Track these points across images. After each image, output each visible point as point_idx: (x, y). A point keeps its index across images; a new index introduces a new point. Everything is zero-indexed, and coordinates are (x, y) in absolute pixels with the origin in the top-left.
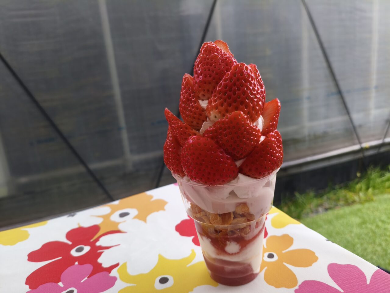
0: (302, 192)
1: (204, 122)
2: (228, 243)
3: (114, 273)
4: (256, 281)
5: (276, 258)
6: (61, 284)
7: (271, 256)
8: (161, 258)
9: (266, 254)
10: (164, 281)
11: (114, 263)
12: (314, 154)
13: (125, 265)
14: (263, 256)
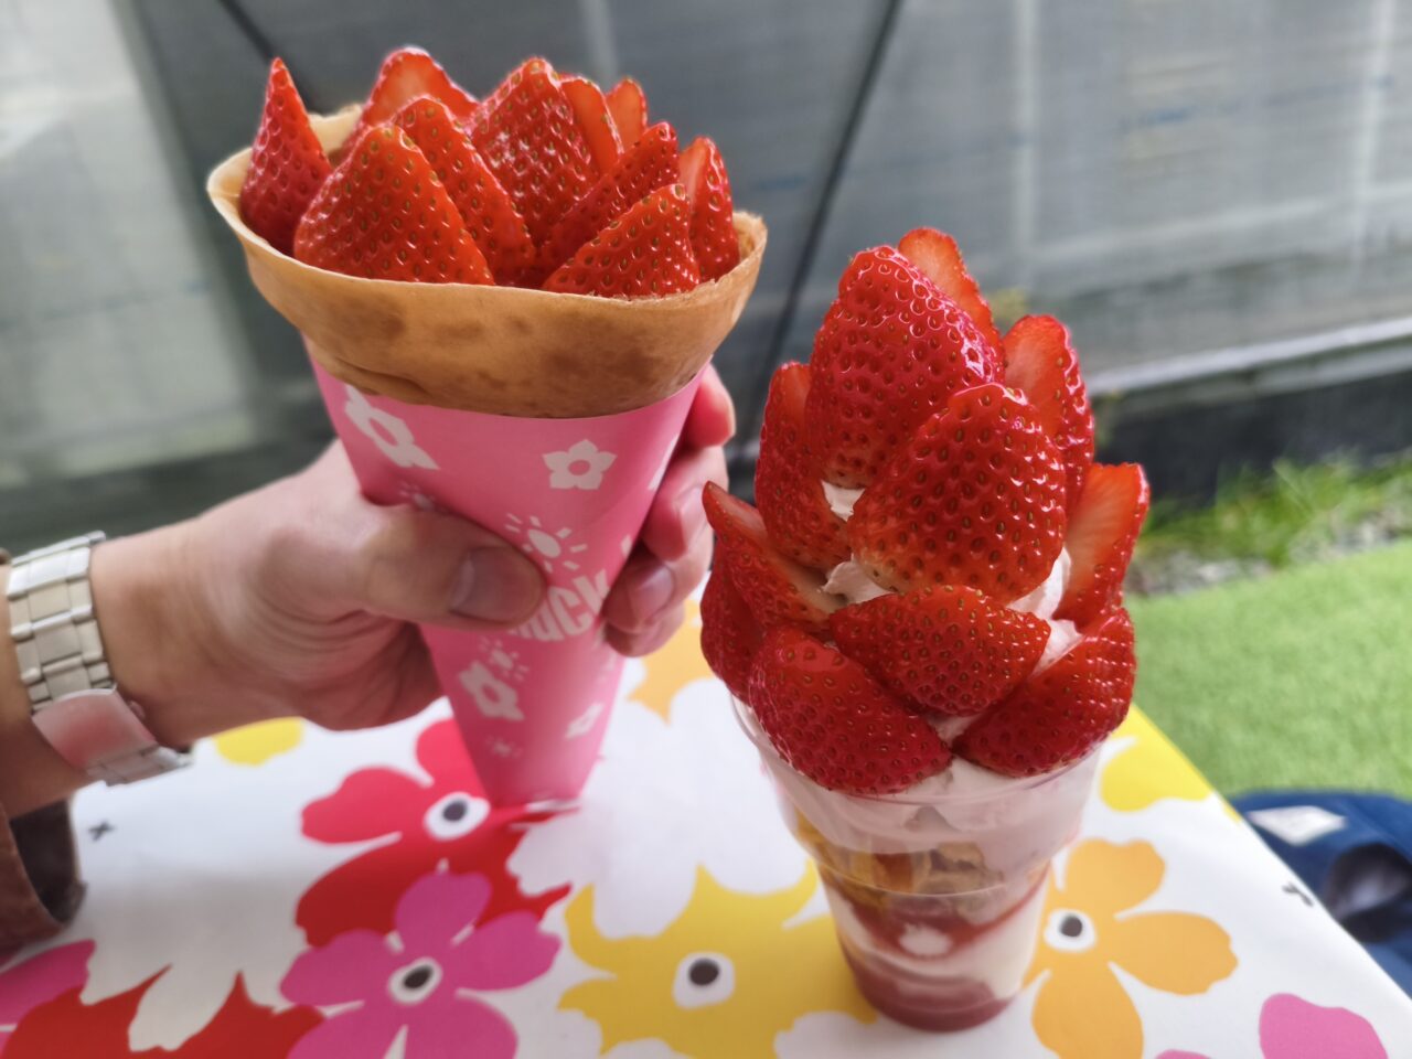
0: (1306, 458)
1: (840, 566)
2: (910, 928)
3: (554, 921)
4: (1002, 1022)
5: (1088, 937)
6: (394, 941)
7: (1072, 928)
8: (703, 879)
9: (1057, 918)
10: (704, 974)
11: (555, 882)
12: (1377, 318)
13: (588, 892)
14: (1045, 923)
